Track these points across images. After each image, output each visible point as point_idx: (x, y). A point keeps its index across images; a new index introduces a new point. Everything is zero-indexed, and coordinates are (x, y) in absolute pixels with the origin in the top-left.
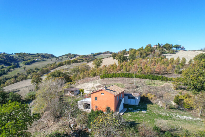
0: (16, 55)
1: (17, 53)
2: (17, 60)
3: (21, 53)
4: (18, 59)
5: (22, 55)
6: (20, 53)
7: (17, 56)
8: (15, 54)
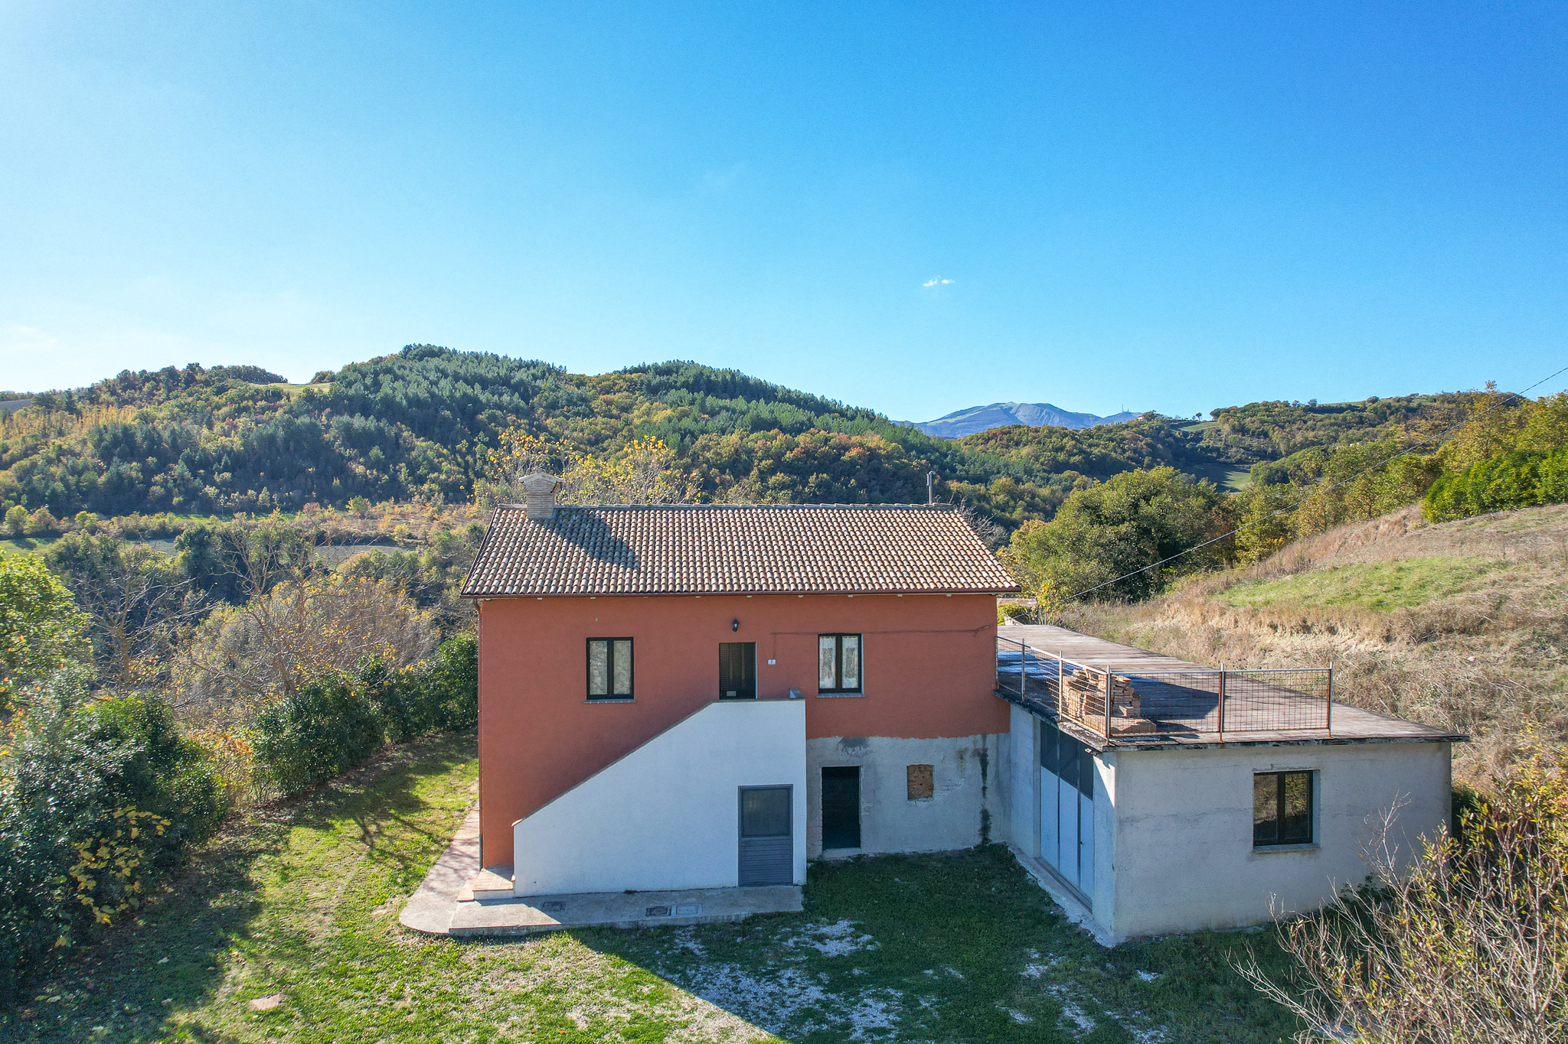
0: (1219, 424)
1: (1227, 411)
2: (1220, 455)
3: (1251, 409)
4: (1227, 447)
5: (1258, 417)
6: (1243, 410)
7: (1226, 428)
8: (1216, 414)
